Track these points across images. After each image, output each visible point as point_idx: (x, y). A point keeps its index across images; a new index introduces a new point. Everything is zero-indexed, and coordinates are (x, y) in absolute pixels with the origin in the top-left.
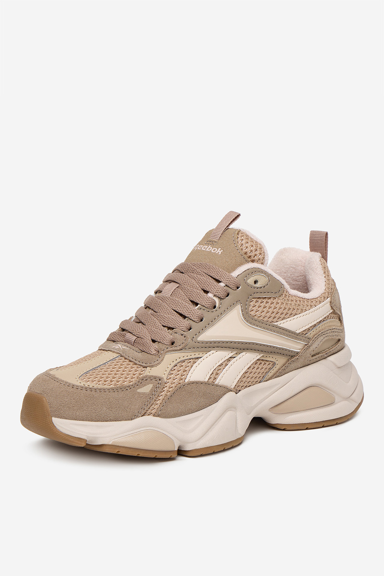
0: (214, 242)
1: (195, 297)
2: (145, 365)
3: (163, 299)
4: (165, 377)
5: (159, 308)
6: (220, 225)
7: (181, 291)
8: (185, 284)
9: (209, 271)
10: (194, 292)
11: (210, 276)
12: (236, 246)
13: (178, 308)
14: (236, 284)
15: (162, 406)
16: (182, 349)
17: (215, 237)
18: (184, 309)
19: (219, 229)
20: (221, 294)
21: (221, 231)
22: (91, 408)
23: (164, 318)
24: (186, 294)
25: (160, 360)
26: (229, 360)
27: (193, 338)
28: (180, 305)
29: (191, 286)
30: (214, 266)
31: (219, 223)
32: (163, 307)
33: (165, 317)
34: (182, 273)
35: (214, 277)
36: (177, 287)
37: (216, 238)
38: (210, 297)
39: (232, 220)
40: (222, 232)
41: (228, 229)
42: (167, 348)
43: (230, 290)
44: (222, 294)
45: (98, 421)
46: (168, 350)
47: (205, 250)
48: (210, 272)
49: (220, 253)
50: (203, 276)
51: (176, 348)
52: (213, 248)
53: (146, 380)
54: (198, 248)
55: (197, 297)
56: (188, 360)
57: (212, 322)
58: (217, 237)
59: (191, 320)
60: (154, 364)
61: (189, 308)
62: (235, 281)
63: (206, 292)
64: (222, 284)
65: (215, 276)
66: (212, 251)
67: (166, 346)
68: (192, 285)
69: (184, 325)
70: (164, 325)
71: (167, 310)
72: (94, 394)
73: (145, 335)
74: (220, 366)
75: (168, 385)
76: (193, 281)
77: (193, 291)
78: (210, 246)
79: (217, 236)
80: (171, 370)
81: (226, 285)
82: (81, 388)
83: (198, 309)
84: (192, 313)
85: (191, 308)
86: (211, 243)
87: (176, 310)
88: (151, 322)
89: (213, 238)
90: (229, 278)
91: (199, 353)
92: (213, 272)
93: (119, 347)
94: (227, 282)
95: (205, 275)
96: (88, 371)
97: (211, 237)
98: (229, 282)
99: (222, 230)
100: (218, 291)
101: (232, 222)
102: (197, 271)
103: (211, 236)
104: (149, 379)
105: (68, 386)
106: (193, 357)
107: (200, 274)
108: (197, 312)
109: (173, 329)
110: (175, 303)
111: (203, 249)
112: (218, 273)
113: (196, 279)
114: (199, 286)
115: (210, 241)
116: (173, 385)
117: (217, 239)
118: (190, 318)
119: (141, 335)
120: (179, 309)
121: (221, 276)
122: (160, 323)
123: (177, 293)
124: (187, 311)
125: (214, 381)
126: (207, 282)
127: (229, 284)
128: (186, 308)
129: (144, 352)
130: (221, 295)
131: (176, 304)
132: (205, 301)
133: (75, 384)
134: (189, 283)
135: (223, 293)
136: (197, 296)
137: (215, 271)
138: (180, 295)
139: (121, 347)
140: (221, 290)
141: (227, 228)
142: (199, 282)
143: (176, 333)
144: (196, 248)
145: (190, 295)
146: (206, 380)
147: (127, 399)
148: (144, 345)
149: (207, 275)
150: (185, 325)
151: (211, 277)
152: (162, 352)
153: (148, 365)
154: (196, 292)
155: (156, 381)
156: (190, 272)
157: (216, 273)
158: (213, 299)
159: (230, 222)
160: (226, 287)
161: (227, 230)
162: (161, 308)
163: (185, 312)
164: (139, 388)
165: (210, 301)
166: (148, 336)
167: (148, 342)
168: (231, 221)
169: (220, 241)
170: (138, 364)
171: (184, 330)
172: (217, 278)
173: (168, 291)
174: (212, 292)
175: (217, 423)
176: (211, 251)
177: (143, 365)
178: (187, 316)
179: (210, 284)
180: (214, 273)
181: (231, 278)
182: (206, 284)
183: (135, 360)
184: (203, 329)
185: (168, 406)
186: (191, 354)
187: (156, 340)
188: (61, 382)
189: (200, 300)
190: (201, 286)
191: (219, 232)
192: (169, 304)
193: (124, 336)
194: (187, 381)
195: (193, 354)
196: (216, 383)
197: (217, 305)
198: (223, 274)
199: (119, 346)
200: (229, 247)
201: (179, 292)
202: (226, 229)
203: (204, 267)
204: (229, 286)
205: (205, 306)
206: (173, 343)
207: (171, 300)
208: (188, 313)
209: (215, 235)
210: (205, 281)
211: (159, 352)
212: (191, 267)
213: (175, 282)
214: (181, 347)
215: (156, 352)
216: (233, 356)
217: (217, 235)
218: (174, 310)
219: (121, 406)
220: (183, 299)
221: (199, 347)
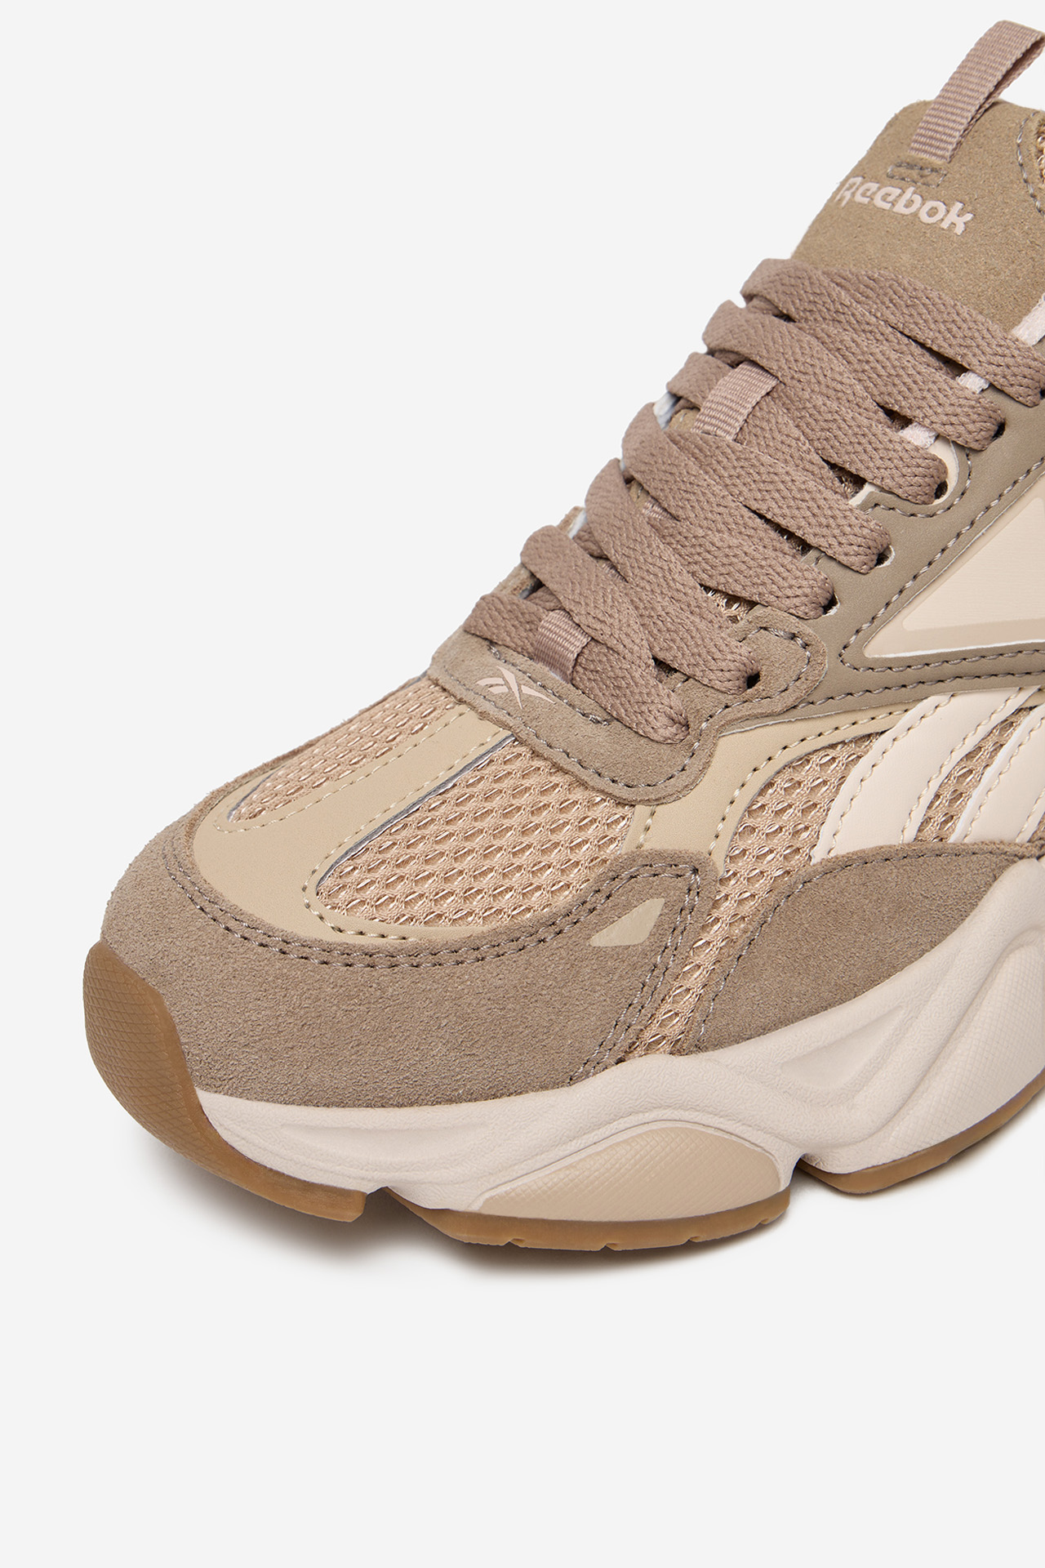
0: (926, 172)
1: (850, 448)
2: (626, 793)
3: (702, 452)
4: (718, 851)
5: (688, 496)
6: (953, 89)
7: (783, 419)
8: (803, 378)
9: (911, 315)
10: (843, 425)
11: (916, 341)
12: (1033, 196)
13: (774, 505)
14: (1036, 378)
15: (712, 995)
16: (795, 707)
17: (931, 145)
18: (798, 508)
19: (949, 109)
20: (970, 433)
21: (959, 119)
22: (374, 1054)
23: (709, 552)
24: (808, 431)
25: (694, 765)
26: (1008, 724)
27: (845, 647)
28: (782, 487)
29: (831, 393)
30: (934, 295)
31: (951, 78)
32: (704, 494)
33: (713, 544)
34: (788, 318)
35: (935, 348)
36: (768, 394)
37: (940, 152)
38: (917, 449)
39: (1009, 64)
40: (965, 121)
41: (994, 104)
42: (727, 707)
43: (1009, 409)
44: (973, 430)
45: (412, 1105)
46: (731, 714)
47: (887, 206)
48: (916, 324)
49: (959, 229)
50: (881, 338)
51: (765, 706)
52: (924, 200)
53: (632, 877)
54: (859, 198)
55: (859, 449)
56: (822, 753)
57: (930, 564)
58: (942, 145)
59: (833, 564)
60: (670, 790)
61: (822, 503)
62: (1034, 364)
63: (901, 420)
64: (972, 383)
65: (940, 341)
66: (925, 218)
67: (721, 696)
68: (834, 384)
69: (799, 592)
70: (712, 583)
71: (721, 510)
72: (383, 985)
73: (623, 637)
74: (969, 756)
75: (731, 887)
76: (839, 365)
77: (837, 417)
78: (912, 189)
79: (942, 141)
80: (750, 811)
81: (991, 386)
82: (325, 956)
83: (863, 507)
84: (837, 532)
85: (833, 504)
86: (915, 173)
87: (763, 512)
88: (652, 569)
89: (925, 152)
90: (1007, 351)
91: (871, 714)
92: (931, 321)
93: (505, 689)
94: (998, 370)
95: (891, 337)
96: (361, 843)
97: (916, 145)
98: (1007, 372)
99: (965, 114)
100: (954, 419)
101: (1007, 76)
102: (853, 315)
103: (916, 141)
104: (645, 873)
105: (261, 945)
106: (848, 732)
107: (867, 328)
108: (862, 526)
109: (751, 604)
110: (757, 477)
111: (878, 202)
112: (955, 329)
113: (851, 358)
114: (866, 388)
115: (910, 166)
116: (760, 886)
117: (942, 157)
118: (830, 553)
119: (604, 632)
120: (777, 511)
121: (969, 342)
122: (693, 574)
123: (764, 425)
124: (813, 521)
125: (943, 834)
126: (902, 372)
127: (1006, 383)
128: (811, 503)
129: (618, 720)
130: (969, 438)
131: (764, 482)
132: (894, 471)
133: (295, 931)
134: (821, 378)
135: (978, 425)
136: (859, 443)
137: (939, 318)
138: (779, 437)
139: (515, 688)
140: (970, 411)
141: (987, 106)
142: (864, 371)
143: (765, 629)
144: (848, 195)
145: (827, 439)
146: (910, 835)
147: (544, 992)
148: (619, 688)
149: (902, 333)
150: (808, 591)
151: (923, 345)
152: (704, 725)
153: (641, 791)
154: (853, 423)
155: (678, 876)
156: (824, 319)
157: (942, 328)
158: (934, 459)
159: (1000, 78)
160: (991, 396)
161: (986, 111)
162: (693, 498)
163: (803, 523)
164: (597, 928)
165: (919, 466)
166: (637, 641)
167: (637, 675)
168: (1004, 70)
169: (956, 166)
170: (593, 788)
171: (800, 614)
172: (949, 352)
173: (725, 409)
174: (927, 422)
175: (962, 1026)
176: (915, 215)
177: (616, 793)
178: (811, 540)
179: (915, 382)
180: (933, 326)
181: (1016, 353)
182: (897, 381)
183: (580, 762)
184: (888, 604)
185: (736, 996)
186: (834, 722)
187: (676, 666)
188: (232, 924)
189: (871, 465)
190: (876, 392)
191: (951, 125)
192: (728, 481)
193: (532, 624)
194: (818, 854)
195: (844, 721)
196: (952, 839)
197: (952, 482)
198: (977, 334)
199: (507, 683)
200: (1000, 199)
201: (773, 421)
202: (983, 110)
203: (886, 294)
204: (1005, 389)
205: (896, 491)
206: (752, 680)
207: (738, 459)
208: (818, 530)
209: (931, 138)
210: (894, 367)
211: (688, 726)
212: (829, 295)
213: (754, 364)
214: (789, 698)
215: (673, 730)
216: (1029, 705)
217: (944, 138)
218: (754, 512)
219: (516, 1026)
220: (796, 455)
221: (871, 689)
